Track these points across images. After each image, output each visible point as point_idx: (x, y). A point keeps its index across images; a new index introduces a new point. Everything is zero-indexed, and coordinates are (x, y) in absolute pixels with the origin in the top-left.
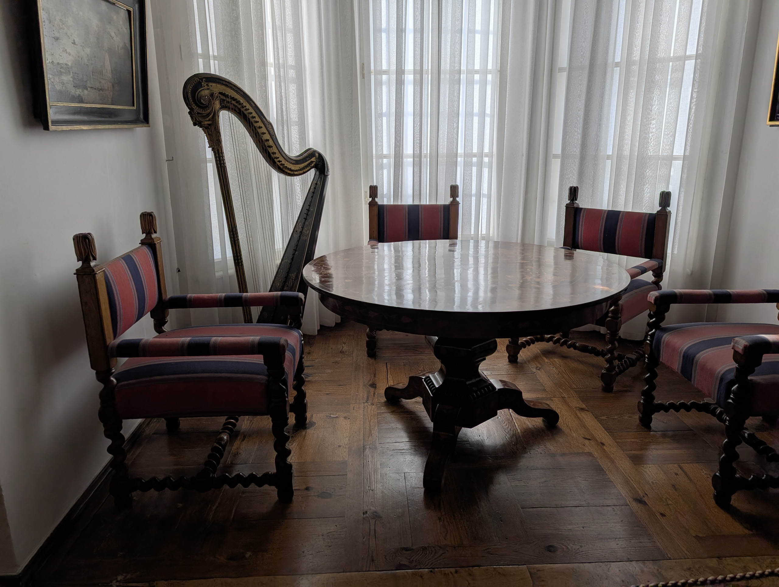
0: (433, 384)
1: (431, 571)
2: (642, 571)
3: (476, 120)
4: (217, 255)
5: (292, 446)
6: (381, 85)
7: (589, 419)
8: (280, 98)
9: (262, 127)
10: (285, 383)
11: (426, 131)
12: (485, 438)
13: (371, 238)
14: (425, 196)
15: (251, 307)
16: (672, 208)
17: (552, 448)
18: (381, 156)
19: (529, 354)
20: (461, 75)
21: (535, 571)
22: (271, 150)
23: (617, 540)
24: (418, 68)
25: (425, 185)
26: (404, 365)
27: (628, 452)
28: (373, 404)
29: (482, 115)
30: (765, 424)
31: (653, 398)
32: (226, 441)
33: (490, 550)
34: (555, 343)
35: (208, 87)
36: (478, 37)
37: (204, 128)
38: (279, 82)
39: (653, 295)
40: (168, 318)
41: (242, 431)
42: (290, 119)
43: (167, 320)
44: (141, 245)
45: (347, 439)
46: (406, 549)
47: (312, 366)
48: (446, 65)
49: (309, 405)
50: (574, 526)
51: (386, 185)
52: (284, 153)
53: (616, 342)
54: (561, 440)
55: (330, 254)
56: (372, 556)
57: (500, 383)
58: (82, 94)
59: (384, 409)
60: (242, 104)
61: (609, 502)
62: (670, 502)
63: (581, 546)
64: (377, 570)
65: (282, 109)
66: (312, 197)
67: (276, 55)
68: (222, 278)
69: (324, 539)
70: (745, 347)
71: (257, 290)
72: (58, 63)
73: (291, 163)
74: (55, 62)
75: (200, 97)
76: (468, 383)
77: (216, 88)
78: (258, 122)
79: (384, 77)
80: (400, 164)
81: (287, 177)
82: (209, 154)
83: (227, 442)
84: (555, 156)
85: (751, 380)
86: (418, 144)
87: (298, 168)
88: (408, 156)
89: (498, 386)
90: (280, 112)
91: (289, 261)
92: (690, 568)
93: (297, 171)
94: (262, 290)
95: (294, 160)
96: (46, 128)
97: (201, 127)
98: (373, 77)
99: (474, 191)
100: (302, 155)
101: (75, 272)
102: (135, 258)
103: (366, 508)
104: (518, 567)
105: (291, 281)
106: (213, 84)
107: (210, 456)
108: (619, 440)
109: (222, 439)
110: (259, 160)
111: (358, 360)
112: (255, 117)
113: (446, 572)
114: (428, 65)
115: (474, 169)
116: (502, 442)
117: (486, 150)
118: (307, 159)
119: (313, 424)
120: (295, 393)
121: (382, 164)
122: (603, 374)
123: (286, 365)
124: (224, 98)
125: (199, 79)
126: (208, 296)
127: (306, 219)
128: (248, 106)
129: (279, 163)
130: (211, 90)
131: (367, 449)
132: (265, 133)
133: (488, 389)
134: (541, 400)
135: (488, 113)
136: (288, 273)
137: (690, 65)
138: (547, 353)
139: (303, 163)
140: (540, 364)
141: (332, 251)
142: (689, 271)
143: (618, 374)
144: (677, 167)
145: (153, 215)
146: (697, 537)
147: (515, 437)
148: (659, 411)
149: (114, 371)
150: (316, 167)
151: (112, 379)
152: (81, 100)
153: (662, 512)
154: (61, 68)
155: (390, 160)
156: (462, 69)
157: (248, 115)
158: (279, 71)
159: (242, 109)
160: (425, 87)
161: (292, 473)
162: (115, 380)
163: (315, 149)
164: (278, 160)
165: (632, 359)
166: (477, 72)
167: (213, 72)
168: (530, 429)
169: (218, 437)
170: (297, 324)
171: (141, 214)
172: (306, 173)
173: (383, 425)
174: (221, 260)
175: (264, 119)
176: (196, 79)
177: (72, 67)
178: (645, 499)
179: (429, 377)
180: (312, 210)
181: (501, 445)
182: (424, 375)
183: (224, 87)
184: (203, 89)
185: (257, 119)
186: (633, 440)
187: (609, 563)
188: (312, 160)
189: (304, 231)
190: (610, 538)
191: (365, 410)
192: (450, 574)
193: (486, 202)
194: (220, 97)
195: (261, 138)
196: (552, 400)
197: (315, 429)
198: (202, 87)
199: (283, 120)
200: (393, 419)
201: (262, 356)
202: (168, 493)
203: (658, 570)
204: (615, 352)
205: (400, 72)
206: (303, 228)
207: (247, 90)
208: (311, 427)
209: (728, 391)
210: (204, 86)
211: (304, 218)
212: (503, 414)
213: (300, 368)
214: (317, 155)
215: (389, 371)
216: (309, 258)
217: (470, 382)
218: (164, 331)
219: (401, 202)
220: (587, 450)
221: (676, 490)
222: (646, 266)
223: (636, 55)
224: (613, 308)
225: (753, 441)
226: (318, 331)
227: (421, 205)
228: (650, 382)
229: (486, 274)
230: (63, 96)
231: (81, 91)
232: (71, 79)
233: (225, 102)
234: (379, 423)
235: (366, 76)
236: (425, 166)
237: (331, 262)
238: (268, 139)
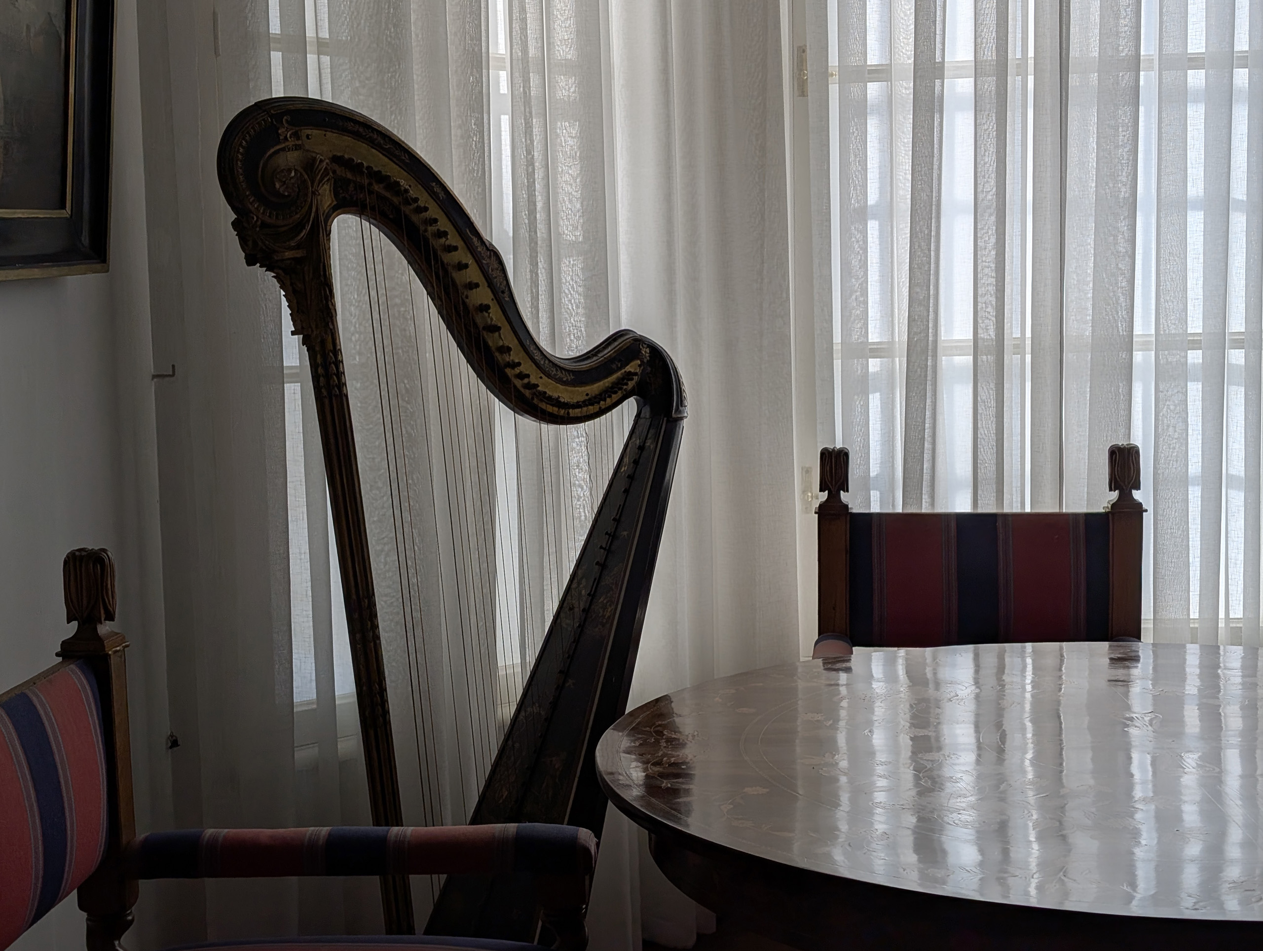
3: (1196, 222)
6: (861, 116)
8: (526, 168)
9: (466, 266)
11: (1017, 262)
13: (826, 628)
14: (1016, 483)
15: (411, 876)
18: (862, 351)
20: (1142, 73)
22: (492, 340)
24: (990, 55)
25: (1016, 445)
29: (1219, 204)
35: (297, 143)
37: (280, 272)
38: (525, 119)
42: (556, 232)
43: (130, 918)
44: (60, 659)
48: (1086, 42)
51: (878, 447)
52: (538, 348)
60: (406, 191)
65: (532, 202)
66: (626, 491)
67: (517, 31)
71: (432, 815)
73: (560, 381)
75: (273, 176)
77: (323, 144)
78: (455, 248)
79: (873, 89)
80: (926, 376)
81: (544, 426)
86: (989, 309)
87: (582, 398)
88: (957, 349)
90: (524, 214)
91: (543, 713)
93: (577, 406)
95: (569, 371)
97: (270, 269)
98: (834, 90)
99: (1195, 466)
100: (595, 355)
102: (42, 704)
105: (547, 782)
106: (315, 133)
110: (456, 372)
112: (445, 234)
115: (1195, 390)
117: (1237, 324)
118: (614, 366)
121: (865, 376)
124: (349, 176)
125: (272, 116)
127: (603, 566)
128: (424, 199)
129: (518, 383)
130: (308, 151)
132: (477, 285)
135: (1241, 198)
139: (599, 380)
145: (107, 561)
150: (640, 392)
155: (893, 362)
156: (1142, 53)
157: (422, 228)
158: (526, 81)
159: (406, 210)
160: (1014, 116)
163: (640, 331)
164: (517, 371)
166: (1196, 62)
171: (67, 556)
172: (609, 414)
174: (315, 706)
175: (475, 240)
176: (260, 117)
180: (625, 533)
183: (348, 140)
184: (283, 149)
185: (453, 239)
188: (629, 368)
189: (595, 607)
193: (1242, 503)
194: (334, 172)
195: (464, 303)
198: (278, 142)
199: (533, 241)
205: (928, 69)
206: (592, 596)
210: (286, 139)
211: (597, 563)
214: (645, 352)
219: (933, 504)
227: (1005, 516)
233: (351, 187)
235: (811, 88)
236: (1016, 381)
238: (485, 302)
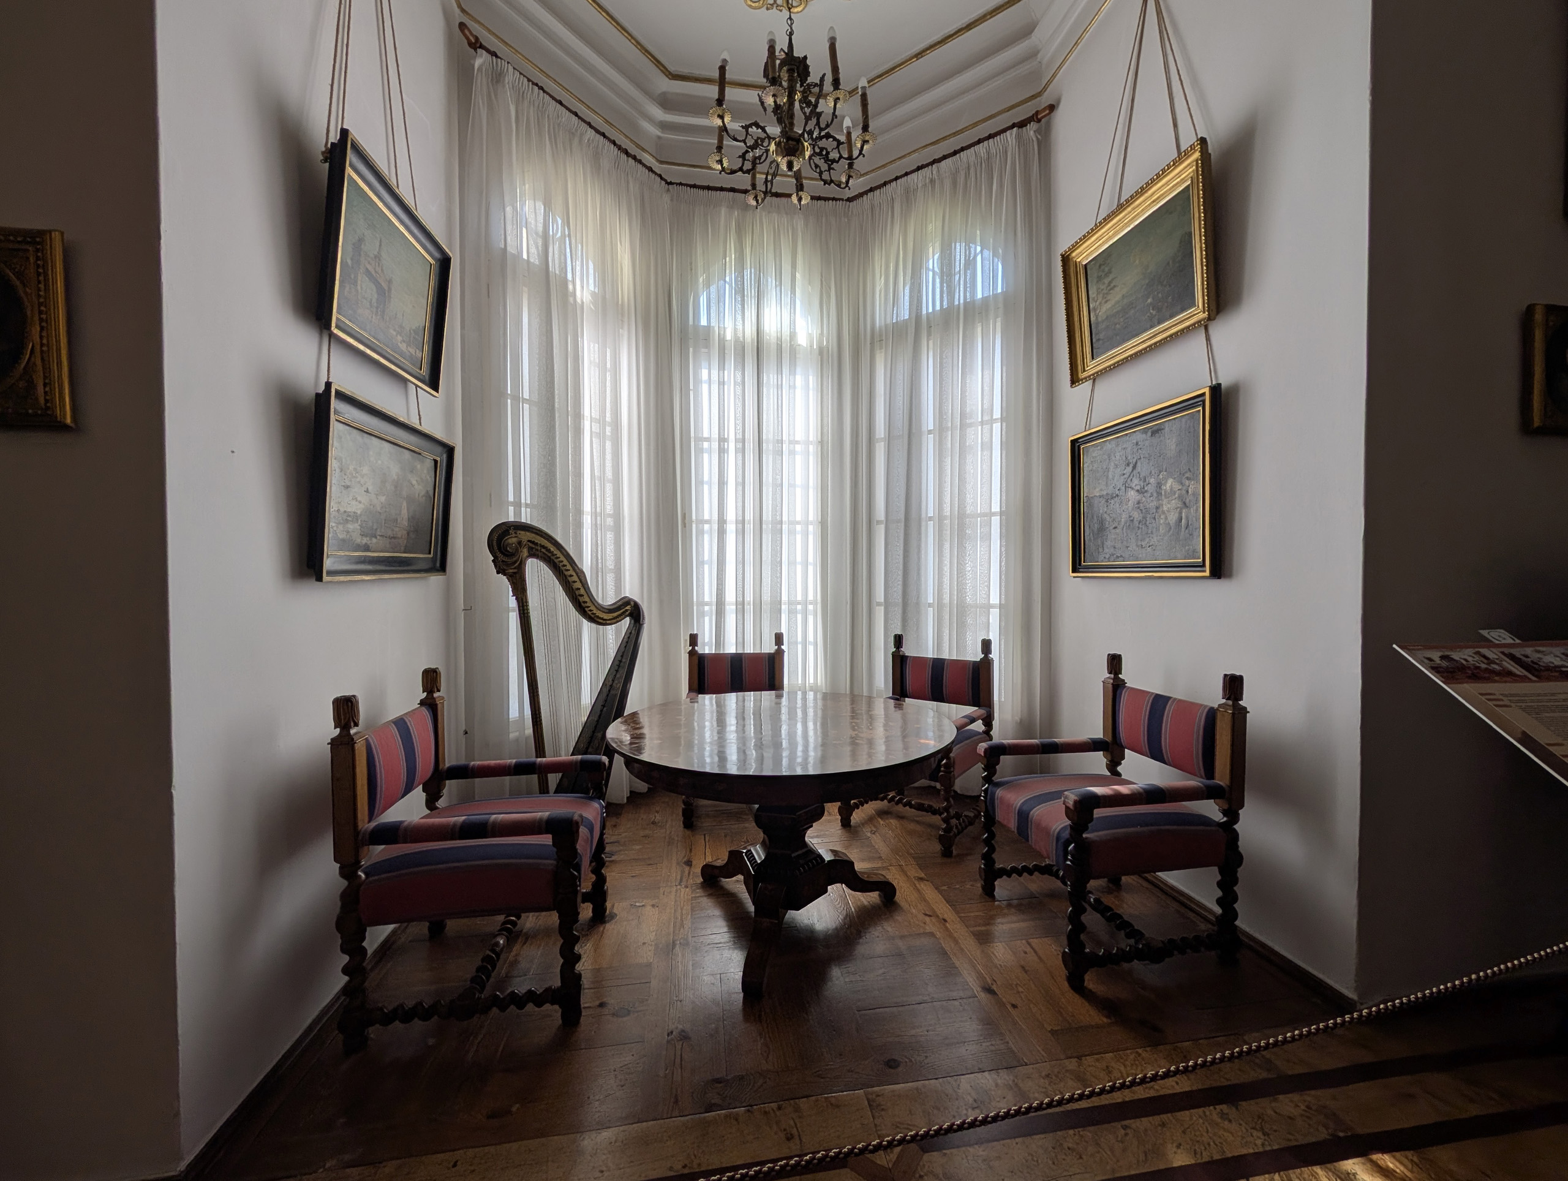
0: (755, 859)
1: (749, 1111)
2: (997, 1085)
3: (799, 568)
4: (514, 712)
5: (585, 949)
6: (703, 534)
7: (929, 892)
8: (595, 545)
9: (573, 576)
10: (578, 868)
12: (816, 922)
13: (691, 689)
14: (748, 644)
15: (549, 775)
16: (994, 655)
17: (889, 929)
18: (703, 604)
19: (863, 816)
20: (783, 525)
21: (874, 1096)
22: (581, 599)
23: (966, 1044)
24: (740, 518)
25: (748, 632)
26: (725, 836)
27: (971, 929)
28: (686, 887)
29: (806, 564)
30: (1111, 885)
31: (994, 862)
32: (501, 946)
33: (820, 1072)
34: (890, 801)
35: (516, 535)
36: (799, 491)
37: (508, 576)
38: (596, 530)
39: (982, 747)
40: (445, 791)
41: (524, 931)
42: (605, 566)
43: (443, 794)
44: (419, 706)
45: (654, 933)
46: (718, 1081)
47: (617, 842)
48: (767, 516)
49: (610, 892)
50: (918, 1030)
51: (707, 633)
52: (597, 602)
53: (951, 799)
54: (899, 918)
55: (643, 709)
56: (676, 1095)
57: (830, 853)
58: (369, 543)
59: (700, 892)
60: (553, 551)
61: (955, 994)
62: (1021, 989)
63: (926, 1057)
64: (681, 1114)
65: (597, 556)
66: (625, 647)
67: (593, 504)
68: (517, 740)
69: (616, 1076)
70: (1075, 802)
71: (557, 753)
72: (345, 512)
73: (603, 612)
74: (342, 510)
75: (507, 546)
76: (793, 855)
77: (525, 536)
78: (569, 570)
79: (706, 527)
80: (722, 612)
81: (599, 626)
82: (513, 602)
83: (504, 947)
84: (879, 604)
85: (1086, 838)
86: (740, 592)
87: (611, 617)
88: (730, 604)
89: (828, 857)
90: (595, 560)
91: (596, 719)
92: (1049, 1074)
93: (609, 620)
94: (563, 753)
95: (607, 609)
96: (319, 579)
97: (505, 575)
98: (694, 526)
99: (800, 639)
100: (616, 603)
101: (330, 741)
102: (410, 721)
103: (672, 1027)
104: (853, 1094)
105: (596, 742)
106: (522, 532)
107: (479, 970)
108: (963, 915)
109: (497, 944)
111: (673, 833)
112: (566, 565)
113: (767, 1109)
114: (749, 516)
115: (799, 617)
116: (834, 926)
117: (811, 597)
118: (622, 608)
119: (613, 916)
120: (593, 877)
121: (704, 611)
122: (940, 835)
123: (580, 846)
124: (534, 546)
125: (508, 527)
126: (495, 764)
127: (617, 671)
128: (559, 554)
129: (590, 613)
130: (520, 538)
131: (677, 946)
132: (576, 582)
133: (817, 861)
134: (877, 870)
136: (594, 732)
137: (996, 520)
138: (882, 814)
139: (617, 612)
140: (875, 826)
141: (646, 706)
142: (1017, 719)
143: (955, 836)
144: (994, 615)
145: (438, 671)
146: (1053, 1032)
147: (848, 919)
148: (1001, 877)
149: (363, 863)
150: (631, 615)
151: (360, 873)
152: (367, 548)
153: (1014, 1003)
154: (350, 516)
155: (712, 607)
156: (783, 520)
157: (558, 564)
158: (596, 519)
159: (553, 557)
160: (747, 536)
161: (581, 985)
162: (363, 876)
163: (632, 597)
164: (589, 609)
165: (970, 817)
166: (798, 523)
167: (523, 520)
168: (865, 906)
169: (494, 941)
170: (600, 795)
171: (424, 671)
172: (620, 622)
173: (697, 912)
174: (517, 718)
175: (577, 567)
176: (504, 527)
177: (361, 515)
178: (994, 987)
179: (750, 850)
180: (624, 661)
181: (833, 930)
182: (744, 848)
183: (533, 535)
184: (511, 537)
185: (569, 567)
186: (977, 914)
187: (958, 1077)
188: (627, 608)
189: (614, 684)
190: (958, 1043)
191: (678, 895)
192: (772, 1112)
194: (528, 545)
195: (571, 587)
196: (889, 869)
197: (616, 922)
198: (510, 535)
199: (597, 568)
200: (710, 904)
201: (550, 836)
202: (417, 1024)
203: (1014, 1081)
204: (951, 810)
205: (722, 522)
206: (613, 681)
207: (559, 539)
208: (611, 920)
209: (1066, 853)
210: (512, 534)
211: (615, 670)
212: (836, 890)
213: (601, 846)
214: (632, 603)
215: (707, 844)
216: (619, 713)
217: (797, 854)
218: (437, 808)
219: (723, 651)
220: (928, 929)
221: (1026, 972)
222: (975, 716)
223: (947, 511)
224: (944, 761)
225: (1100, 908)
226: (627, 798)
227: (745, 654)
228: (988, 842)
229: (815, 729)
230: (344, 544)
231: (368, 539)
232: (359, 527)
233: (534, 550)
234: (693, 910)
235: (687, 525)
236: (748, 613)
237: (644, 720)
238: (579, 587)
